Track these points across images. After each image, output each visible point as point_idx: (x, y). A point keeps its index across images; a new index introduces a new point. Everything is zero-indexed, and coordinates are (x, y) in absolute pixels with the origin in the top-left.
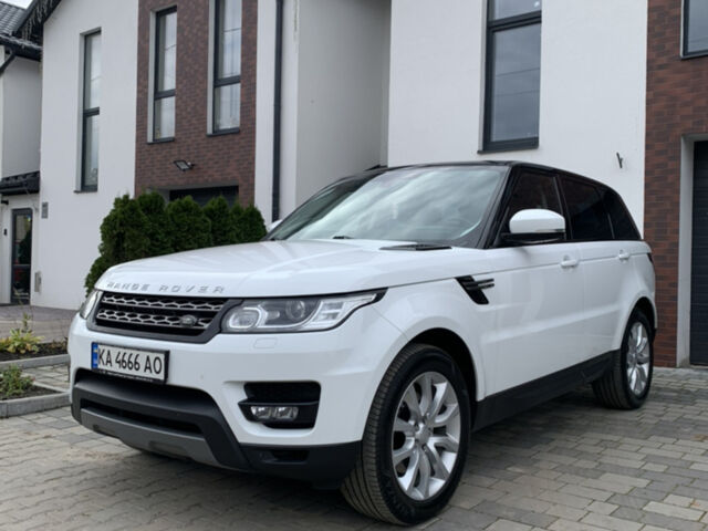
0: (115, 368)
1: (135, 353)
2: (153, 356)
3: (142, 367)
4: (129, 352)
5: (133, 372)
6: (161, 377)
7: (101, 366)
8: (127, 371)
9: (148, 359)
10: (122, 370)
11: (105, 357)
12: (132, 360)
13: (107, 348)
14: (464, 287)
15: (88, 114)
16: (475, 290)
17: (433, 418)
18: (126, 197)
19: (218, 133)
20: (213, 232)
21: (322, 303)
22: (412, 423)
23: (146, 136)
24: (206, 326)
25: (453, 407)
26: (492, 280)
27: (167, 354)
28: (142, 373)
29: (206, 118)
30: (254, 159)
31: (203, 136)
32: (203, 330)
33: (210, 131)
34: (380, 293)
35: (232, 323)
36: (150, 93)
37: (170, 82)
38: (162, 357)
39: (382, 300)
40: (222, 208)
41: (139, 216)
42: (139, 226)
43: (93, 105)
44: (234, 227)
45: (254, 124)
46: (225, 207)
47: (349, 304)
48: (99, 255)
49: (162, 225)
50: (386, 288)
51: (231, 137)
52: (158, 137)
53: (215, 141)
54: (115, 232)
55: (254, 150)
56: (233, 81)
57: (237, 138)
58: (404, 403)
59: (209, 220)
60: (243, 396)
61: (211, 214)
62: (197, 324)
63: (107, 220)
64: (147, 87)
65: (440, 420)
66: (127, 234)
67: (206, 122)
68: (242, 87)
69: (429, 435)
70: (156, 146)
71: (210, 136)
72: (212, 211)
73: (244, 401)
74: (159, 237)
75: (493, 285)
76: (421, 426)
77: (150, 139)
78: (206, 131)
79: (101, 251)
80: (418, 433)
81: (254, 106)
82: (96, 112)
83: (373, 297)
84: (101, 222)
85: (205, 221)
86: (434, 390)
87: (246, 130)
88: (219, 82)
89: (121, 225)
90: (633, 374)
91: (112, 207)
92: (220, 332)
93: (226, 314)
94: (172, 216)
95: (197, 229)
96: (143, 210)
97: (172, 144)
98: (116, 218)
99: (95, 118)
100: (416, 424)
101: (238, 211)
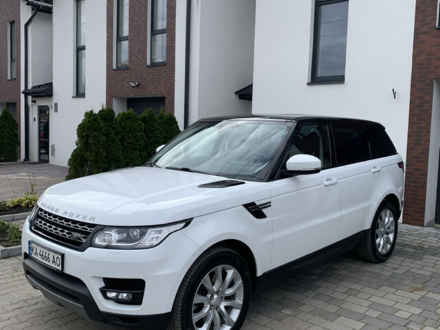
0: (39, 258)
1: (48, 252)
2: (56, 256)
3: (51, 261)
4: (45, 251)
5: (47, 263)
6: (60, 268)
7: (33, 255)
8: (44, 261)
9: (54, 257)
10: (41, 260)
11: (34, 250)
12: (47, 255)
13: (36, 246)
14: (249, 210)
15: (80, 49)
16: (256, 210)
17: (224, 292)
18: (92, 112)
19: (153, 65)
20: (145, 131)
21: (150, 230)
22: (209, 296)
23: (112, 65)
24: (84, 240)
25: (239, 282)
26: (270, 202)
27: (63, 256)
28: (51, 264)
29: (146, 55)
30: (174, 82)
31: (145, 67)
32: (82, 243)
33: (149, 63)
34: (188, 222)
35: (97, 241)
36: (114, 37)
37: (126, 31)
38: (60, 257)
39: (189, 226)
40: (151, 116)
41: (99, 123)
42: (99, 130)
43: (82, 44)
44: (158, 127)
45: (174, 60)
46: (153, 115)
47: (166, 231)
48: (76, 147)
49: (113, 128)
50: (192, 219)
51: (160, 67)
52: (119, 65)
53: (151, 70)
54: (84, 134)
55: (174, 77)
56: (162, 32)
57: (164, 68)
58: (202, 285)
59: (142, 124)
60: (103, 285)
61: (144, 120)
62: (80, 239)
63: (80, 126)
64: (112, 34)
65: (229, 292)
66: (91, 135)
67: (146, 58)
68: (167, 36)
69: (222, 301)
70: (117, 72)
71: (149, 67)
72: (145, 118)
73: (103, 288)
74: (112, 136)
75: (270, 206)
76: (216, 296)
77: (114, 67)
78: (146, 63)
79: (77, 144)
80: (213, 301)
81: (174, 49)
82: (84, 48)
83: (183, 224)
84: (77, 127)
85: (141, 125)
86: (224, 274)
87: (169, 64)
88: (154, 32)
89: (88, 129)
90: (380, 241)
91: (84, 118)
92: (91, 246)
93: (95, 234)
94: (120, 121)
95: (135, 130)
96: (102, 120)
97: (127, 71)
98: (85, 125)
99: (83, 51)
100: (212, 296)
101: (161, 118)
